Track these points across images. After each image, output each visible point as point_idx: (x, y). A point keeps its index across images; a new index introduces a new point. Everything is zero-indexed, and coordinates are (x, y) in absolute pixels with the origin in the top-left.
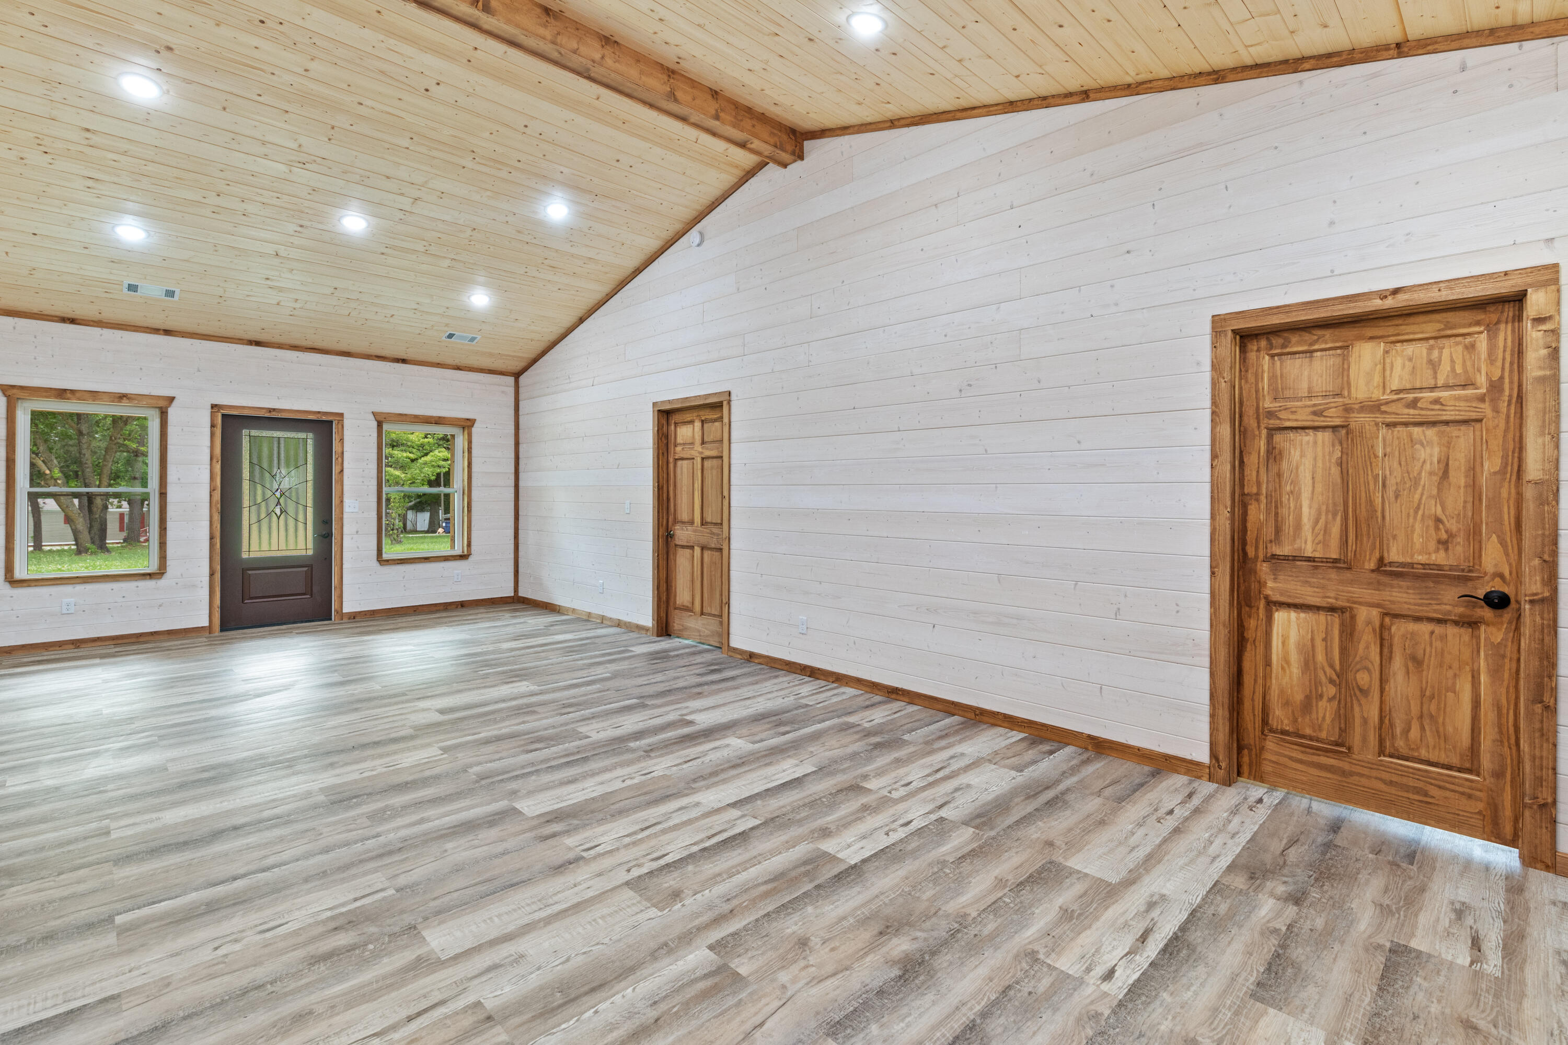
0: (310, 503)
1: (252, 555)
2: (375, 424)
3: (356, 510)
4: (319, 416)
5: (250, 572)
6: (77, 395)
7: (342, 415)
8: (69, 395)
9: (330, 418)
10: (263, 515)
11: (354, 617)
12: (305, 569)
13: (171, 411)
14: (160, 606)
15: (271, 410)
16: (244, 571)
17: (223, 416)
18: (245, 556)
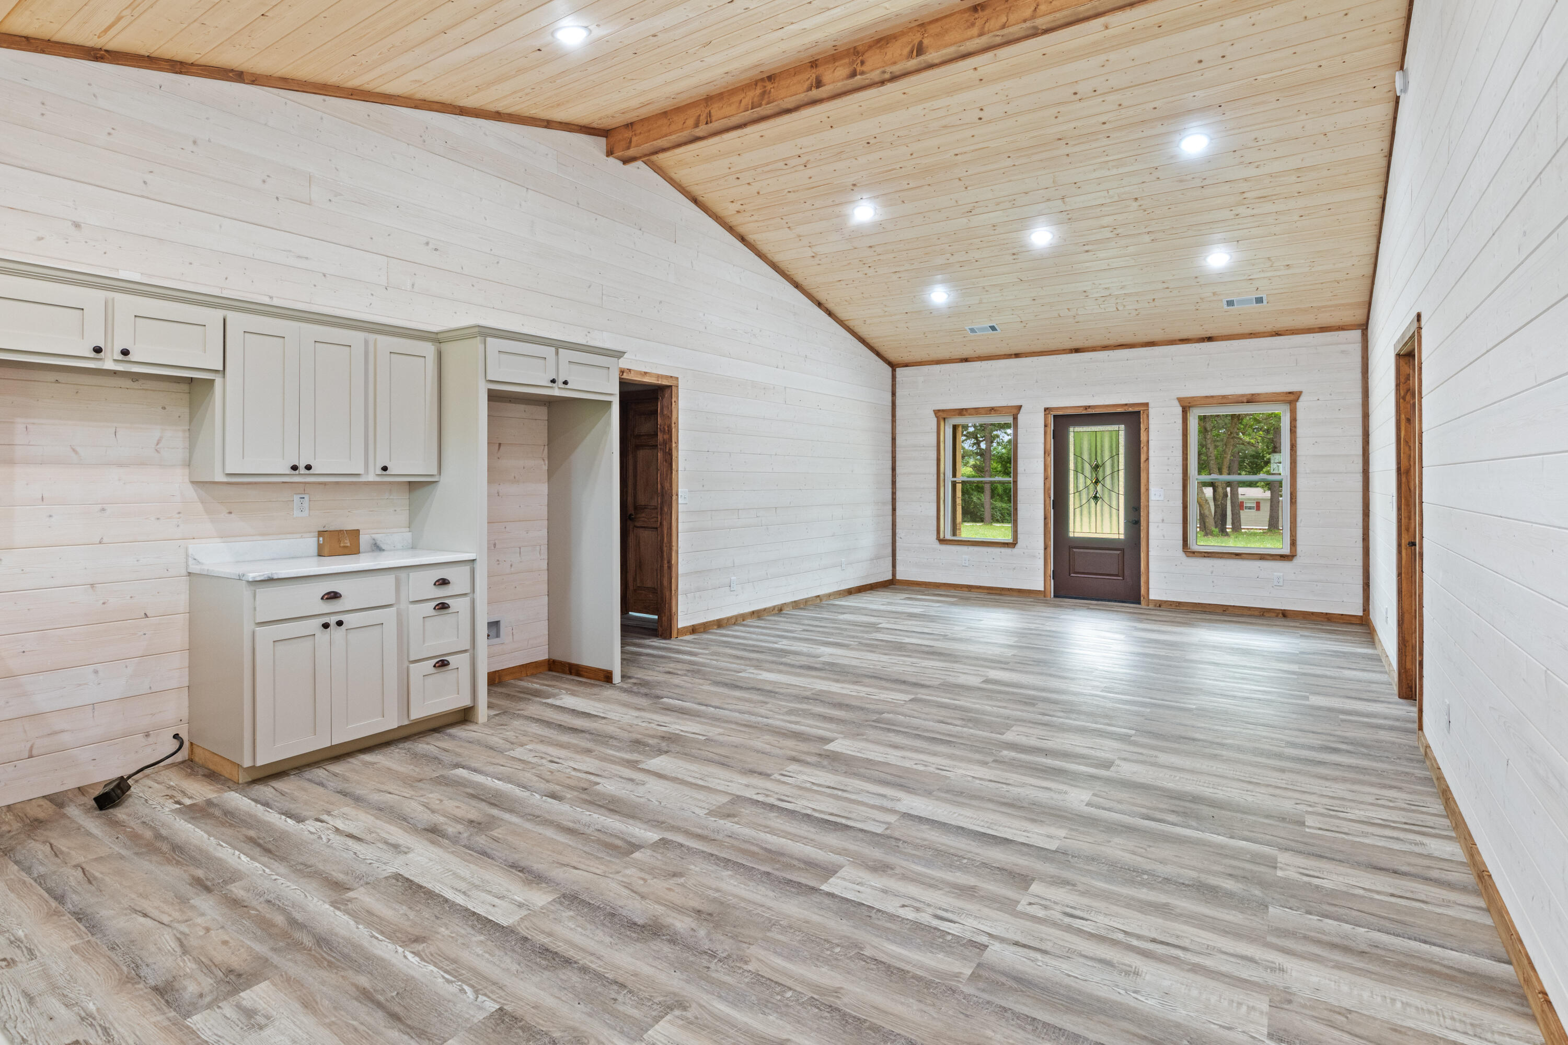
0: (1122, 491)
1: (1077, 535)
2: (1180, 409)
3: (1162, 498)
4: (1126, 408)
5: (1075, 550)
6: (969, 411)
7: (1147, 405)
8: (964, 412)
9: (1136, 409)
10: (1084, 501)
11: (1160, 605)
12: (1118, 552)
13: (1020, 416)
14: (1014, 569)
15: (1086, 408)
16: (1070, 548)
17: (1055, 416)
18: (1071, 535)
